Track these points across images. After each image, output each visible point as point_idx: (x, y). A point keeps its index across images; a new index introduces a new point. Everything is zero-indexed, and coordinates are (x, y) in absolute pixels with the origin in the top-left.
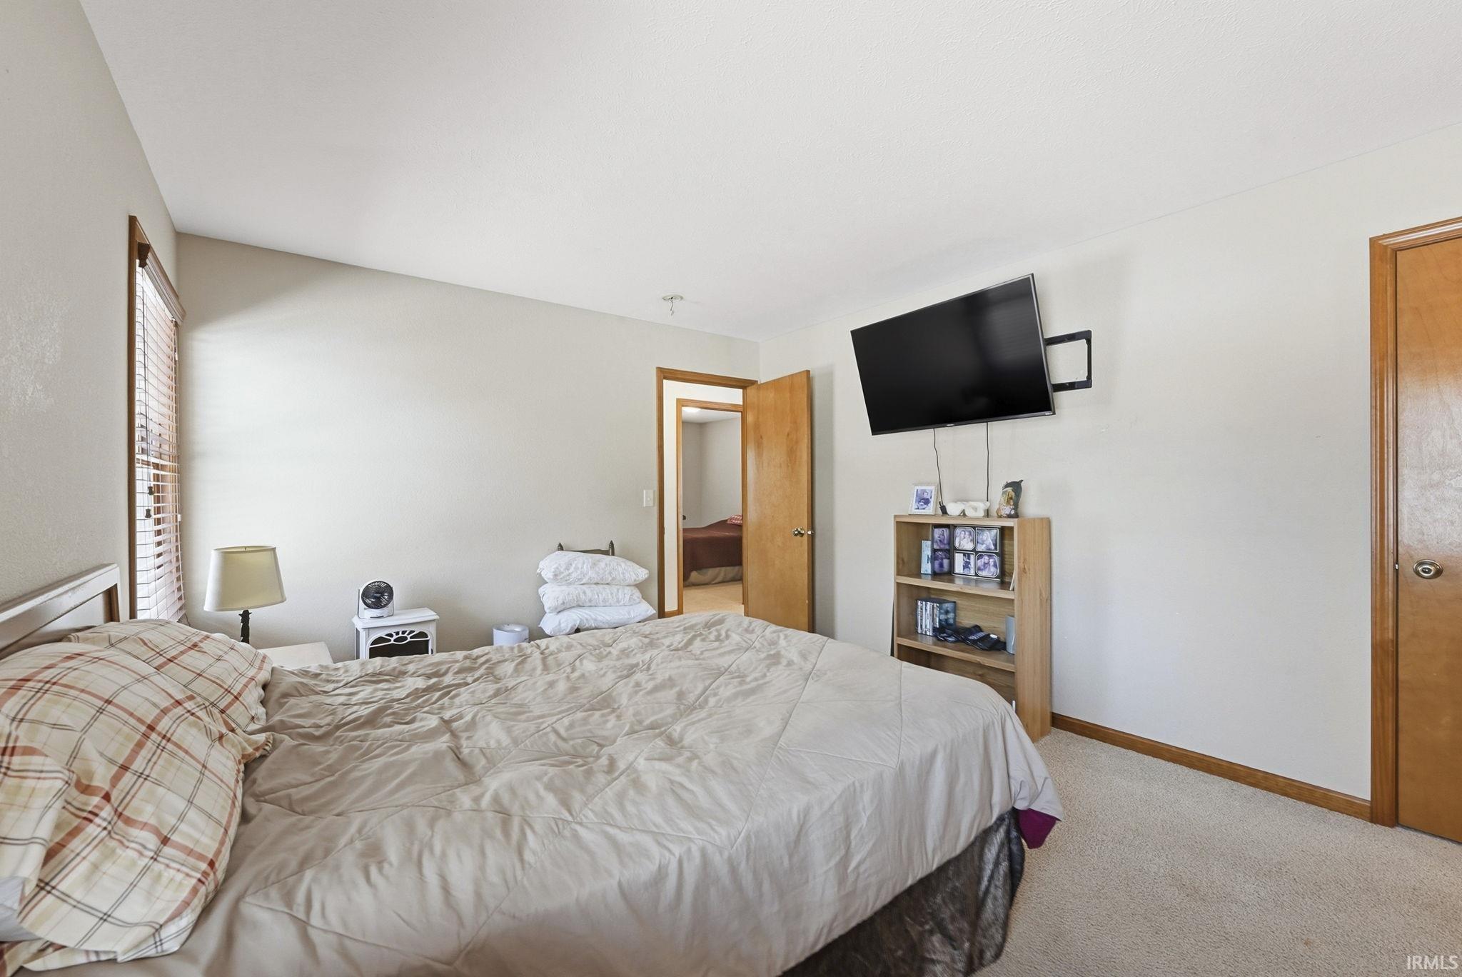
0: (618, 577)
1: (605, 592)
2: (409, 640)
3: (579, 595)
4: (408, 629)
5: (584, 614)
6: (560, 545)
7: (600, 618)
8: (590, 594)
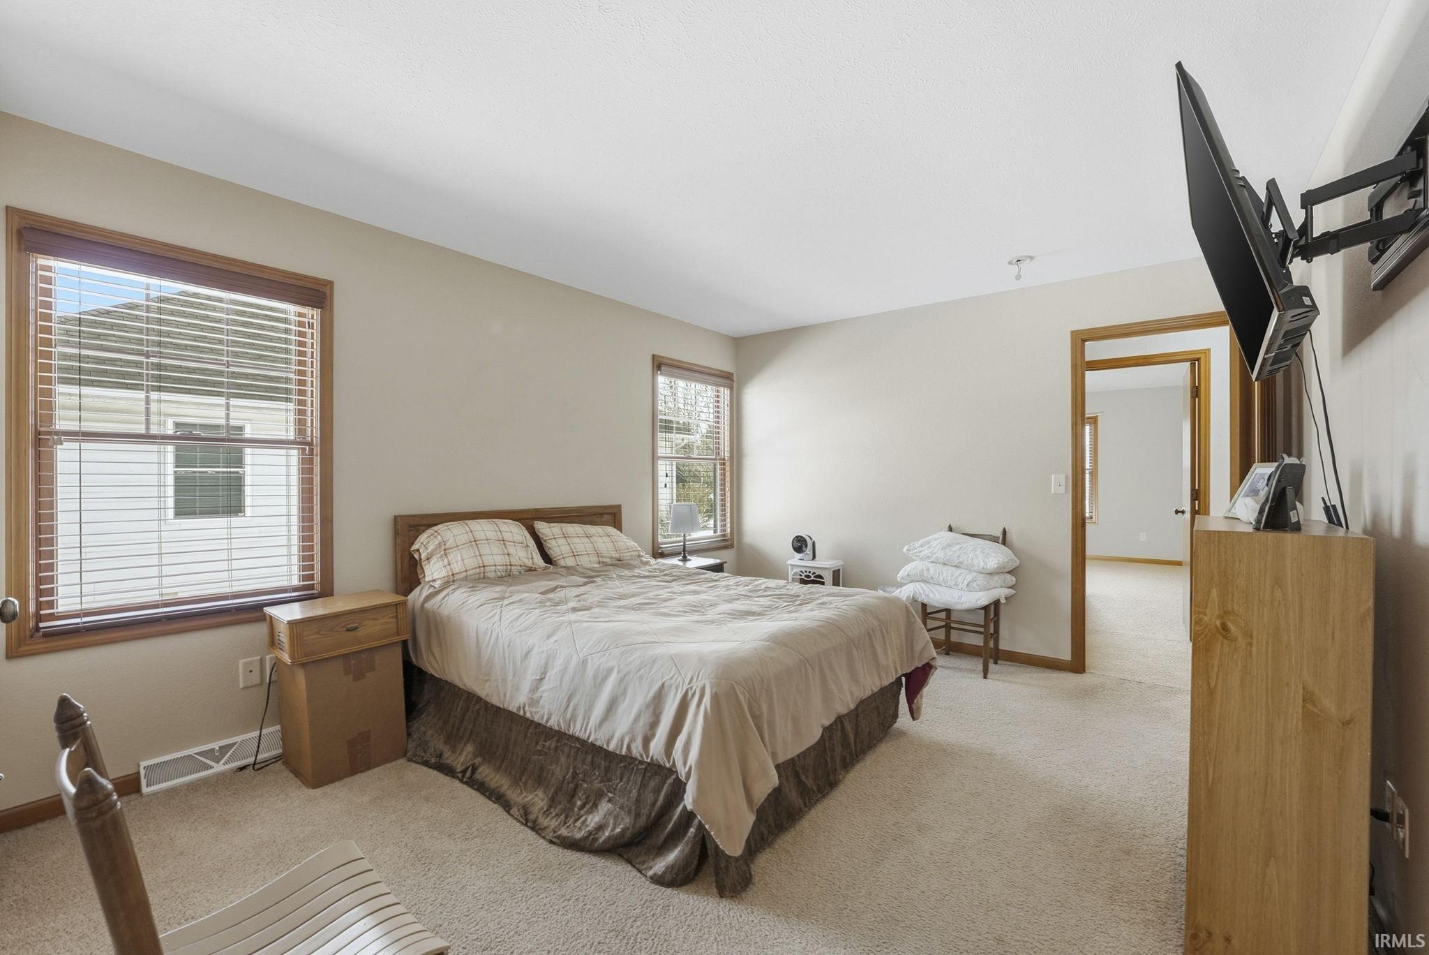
0: (965, 562)
1: (947, 573)
2: (812, 578)
3: (923, 571)
4: (812, 571)
5: (920, 588)
6: (950, 527)
7: (931, 595)
8: (932, 573)
